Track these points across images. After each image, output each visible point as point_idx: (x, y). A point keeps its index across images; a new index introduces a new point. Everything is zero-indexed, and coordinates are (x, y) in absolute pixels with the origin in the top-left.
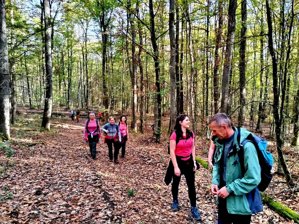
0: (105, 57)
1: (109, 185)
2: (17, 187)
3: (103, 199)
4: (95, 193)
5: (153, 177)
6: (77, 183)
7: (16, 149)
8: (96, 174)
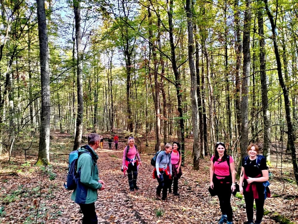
0: (130, 82)
1: (139, 206)
2: (64, 206)
3: (135, 217)
4: (128, 213)
5: (178, 199)
6: (112, 204)
7: (56, 173)
8: (127, 195)
